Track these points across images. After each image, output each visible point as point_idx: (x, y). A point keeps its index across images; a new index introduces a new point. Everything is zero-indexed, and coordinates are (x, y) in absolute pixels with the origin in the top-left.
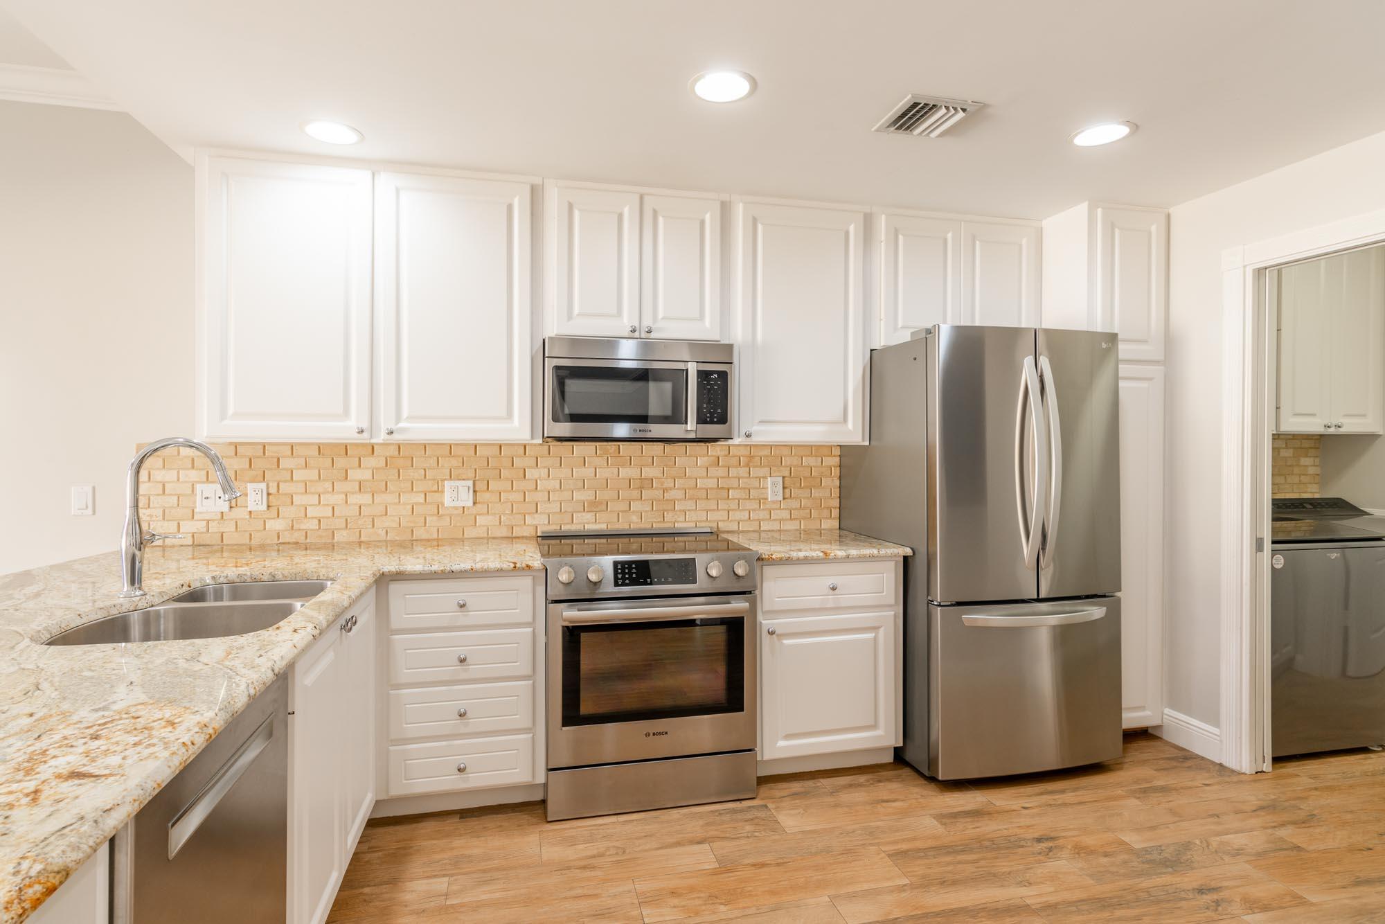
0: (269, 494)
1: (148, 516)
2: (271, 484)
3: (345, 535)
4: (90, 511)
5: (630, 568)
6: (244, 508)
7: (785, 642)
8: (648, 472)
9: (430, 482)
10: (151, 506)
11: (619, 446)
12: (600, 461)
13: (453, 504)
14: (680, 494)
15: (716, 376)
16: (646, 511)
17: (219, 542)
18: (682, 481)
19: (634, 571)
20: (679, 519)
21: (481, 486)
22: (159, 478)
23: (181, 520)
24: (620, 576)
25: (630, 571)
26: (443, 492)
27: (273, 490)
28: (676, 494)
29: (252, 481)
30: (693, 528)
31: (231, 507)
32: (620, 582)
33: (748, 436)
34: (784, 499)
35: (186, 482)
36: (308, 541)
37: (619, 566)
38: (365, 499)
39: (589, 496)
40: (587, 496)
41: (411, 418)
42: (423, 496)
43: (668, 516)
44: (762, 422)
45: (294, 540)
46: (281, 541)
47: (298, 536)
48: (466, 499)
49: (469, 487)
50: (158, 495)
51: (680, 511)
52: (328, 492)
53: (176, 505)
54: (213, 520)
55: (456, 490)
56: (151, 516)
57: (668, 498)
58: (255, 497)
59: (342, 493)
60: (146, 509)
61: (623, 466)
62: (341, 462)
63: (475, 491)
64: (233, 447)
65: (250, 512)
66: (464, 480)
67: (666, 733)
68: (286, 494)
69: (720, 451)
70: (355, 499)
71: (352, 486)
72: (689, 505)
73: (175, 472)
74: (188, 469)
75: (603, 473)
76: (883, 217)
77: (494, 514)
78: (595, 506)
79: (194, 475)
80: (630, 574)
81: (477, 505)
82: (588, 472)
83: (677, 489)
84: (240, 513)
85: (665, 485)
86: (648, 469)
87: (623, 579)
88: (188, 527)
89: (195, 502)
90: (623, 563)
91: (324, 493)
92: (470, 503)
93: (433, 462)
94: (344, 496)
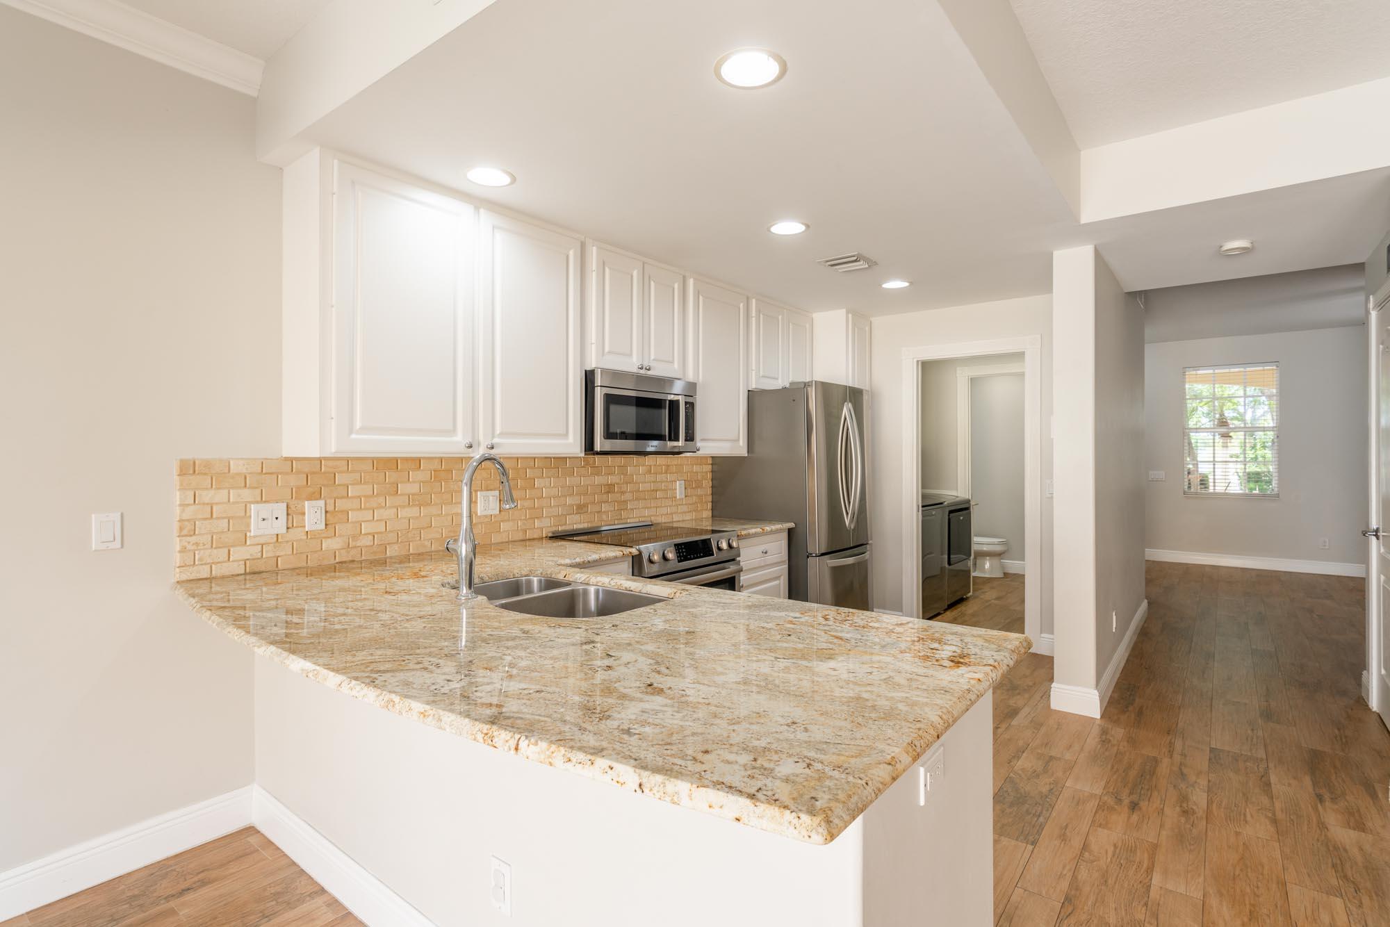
0: (326, 512)
1: (193, 544)
2: (328, 502)
3: (396, 549)
4: (118, 544)
6: (300, 529)
10: (197, 533)
13: (485, 513)
14: (630, 496)
17: (274, 568)
22: (207, 500)
23: (232, 546)
27: (330, 508)
28: (628, 496)
29: (310, 498)
31: (288, 528)
33: (700, 449)
34: (686, 496)
35: (237, 503)
36: (363, 558)
38: (413, 512)
40: (575, 500)
41: (502, 434)
44: (707, 439)
45: (351, 559)
46: (337, 560)
47: (354, 555)
48: (494, 508)
50: (206, 519)
52: (382, 507)
53: (226, 530)
54: (268, 544)
56: (197, 544)
57: (623, 499)
58: (313, 516)
59: (395, 507)
60: (191, 536)
62: (391, 476)
63: (501, 501)
64: (290, 463)
65: (307, 532)
68: (342, 511)
70: (405, 513)
71: (402, 500)
73: (226, 491)
74: (240, 488)
76: (754, 300)
78: (581, 508)
79: (247, 494)
81: (501, 513)
84: (297, 534)
85: (621, 489)
87: (686, 555)
88: (239, 553)
89: (248, 525)
91: (377, 508)
92: (497, 511)
94: (396, 510)
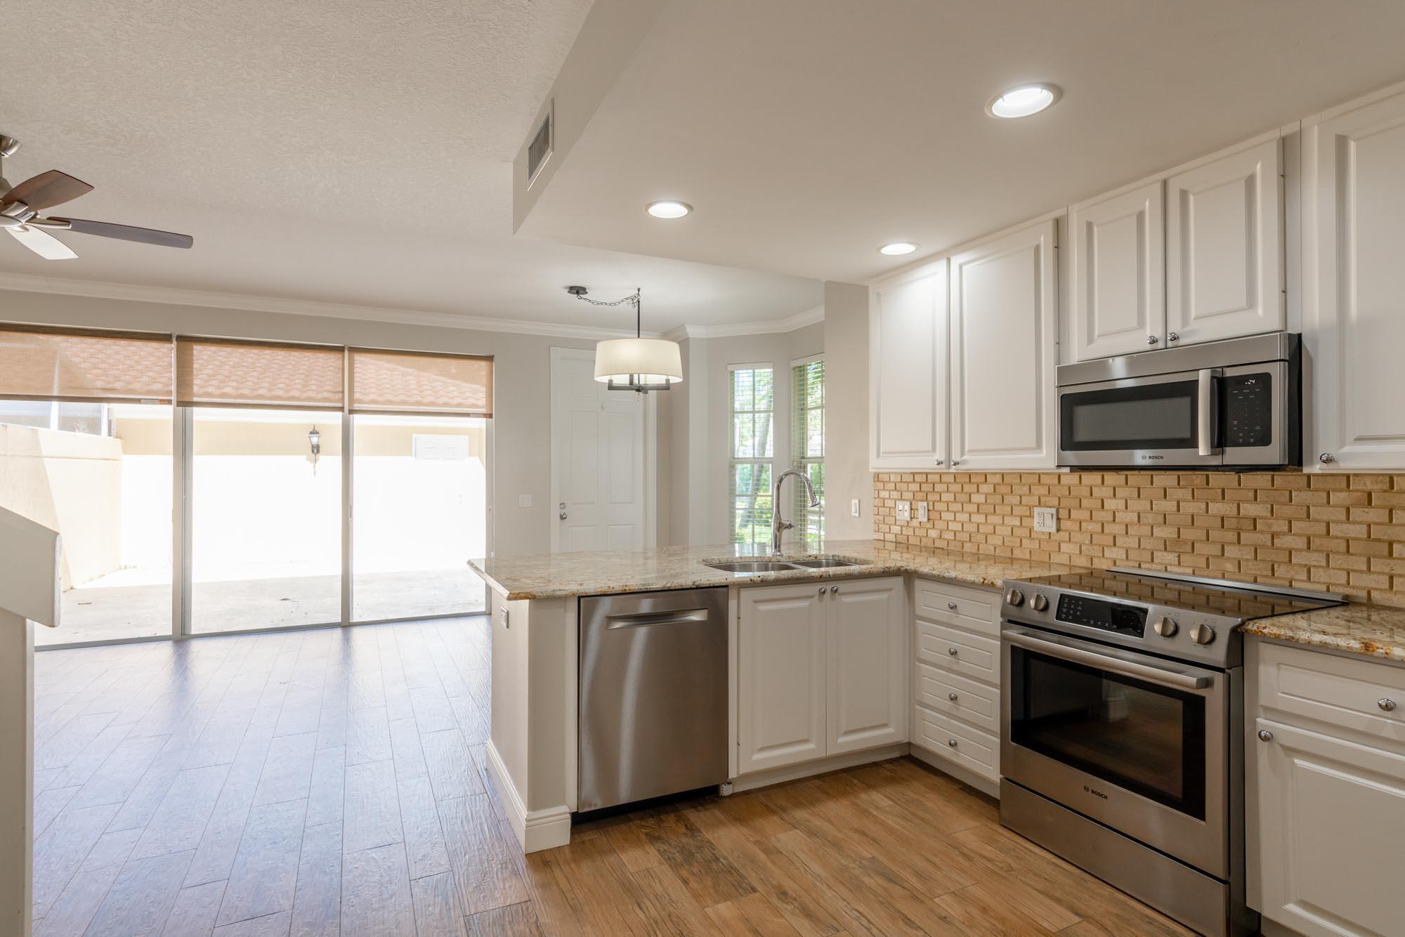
0: (929, 510)
2: (930, 503)
3: (970, 547)
5: (1077, 605)
6: (917, 519)
7: (1297, 761)
8: (1250, 509)
9: (1025, 508)
11: (1207, 476)
12: (1185, 494)
13: (1041, 529)
14: (1300, 543)
15: (1254, 382)
16: (1247, 560)
17: (906, 542)
18: (1304, 524)
19: (1080, 608)
20: (1297, 577)
21: (1064, 513)
24: (1065, 610)
25: (1076, 607)
26: (1033, 517)
27: (931, 508)
28: (1293, 542)
29: (921, 500)
30: (1321, 592)
31: (912, 518)
32: (1064, 616)
33: (1329, 461)
36: (949, 548)
37: (1066, 600)
38: (979, 518)
39: (1170, 533)
40: (1167, 533)
42: (1019, 519)
43: (1281, 571)
44: (1359, 439)
45: (942, 547)
46: (935, 546)
47: (944, 544)
48: (1051, 526)
49: (1052, 515)
51: (1300, 565)
52: (960, 512)
55: (1042, 516)
57: (1279, 546)
58: (922, 512)
59: (968, 512)
61: (1214, 501)
63: (1058, 519)
64: (912, 474)
65: (920, 522)
66: (1050, 507)
67: (1106, 797)
68: (937, 511)
69: (1372, 483)
70: (976, 518)
71: (973, 508)
72: (1316, 559)
75: (1189, 507)
77: (1075, 543)
80: (1075, 610)
81: (1060, 532)
82: (1169, 506)
83: (1294, 535)
84: (915, 523)
85: (1275, 529)
86: (1247, 505)
87: (1067, 614)
90: (1071, 597)
91: (958, 512)
92: (1053, 530)
93: (1026, 489)
94: (969, 515)
